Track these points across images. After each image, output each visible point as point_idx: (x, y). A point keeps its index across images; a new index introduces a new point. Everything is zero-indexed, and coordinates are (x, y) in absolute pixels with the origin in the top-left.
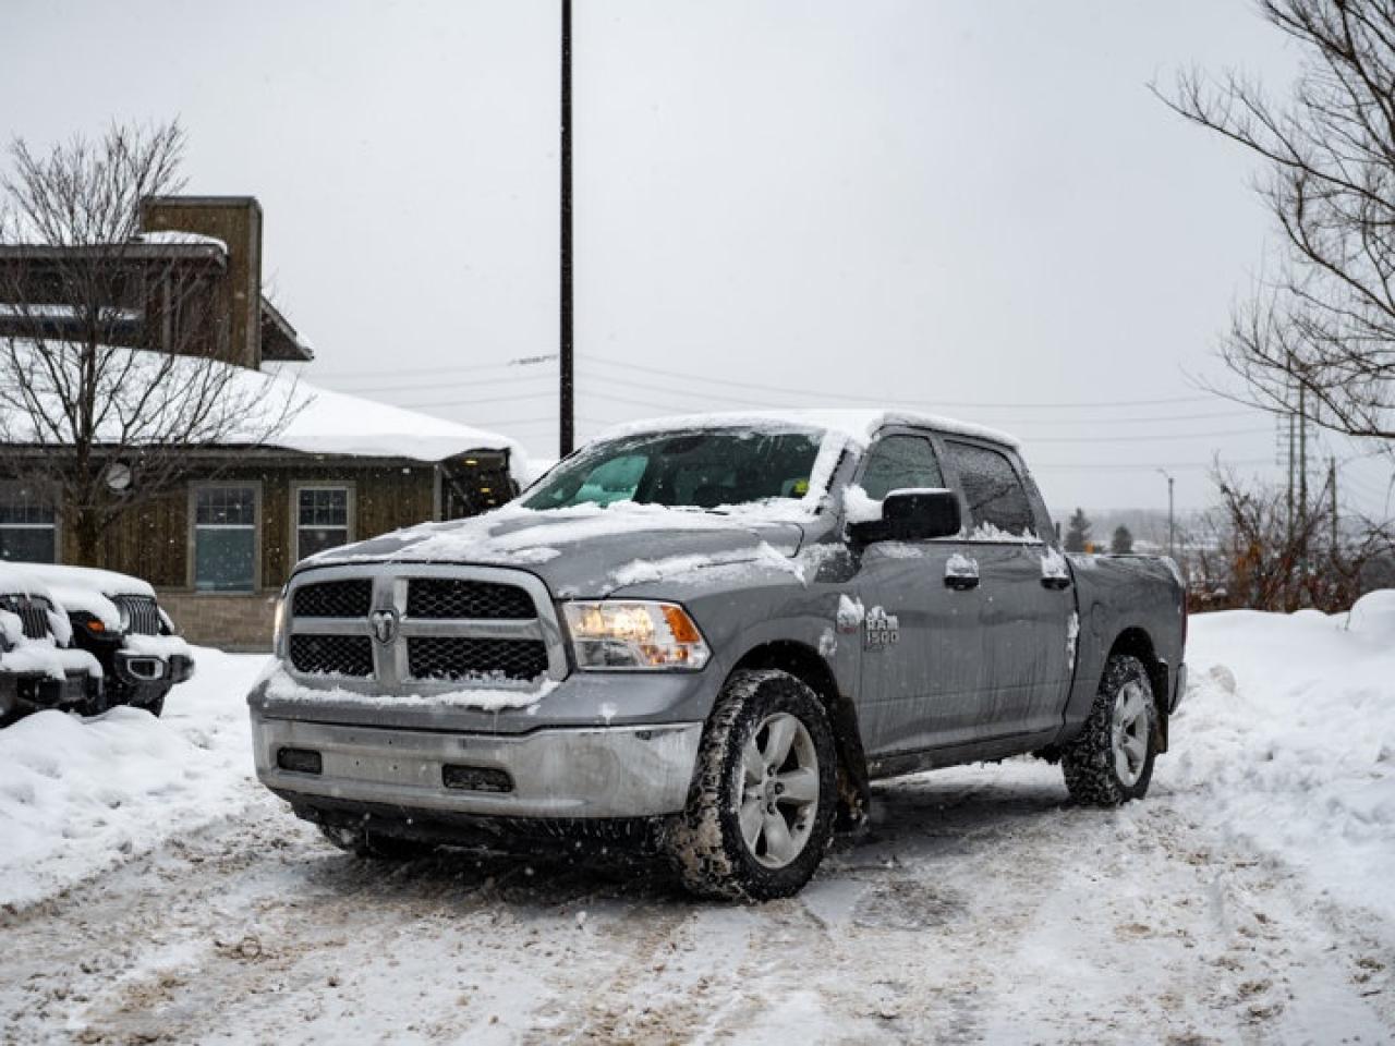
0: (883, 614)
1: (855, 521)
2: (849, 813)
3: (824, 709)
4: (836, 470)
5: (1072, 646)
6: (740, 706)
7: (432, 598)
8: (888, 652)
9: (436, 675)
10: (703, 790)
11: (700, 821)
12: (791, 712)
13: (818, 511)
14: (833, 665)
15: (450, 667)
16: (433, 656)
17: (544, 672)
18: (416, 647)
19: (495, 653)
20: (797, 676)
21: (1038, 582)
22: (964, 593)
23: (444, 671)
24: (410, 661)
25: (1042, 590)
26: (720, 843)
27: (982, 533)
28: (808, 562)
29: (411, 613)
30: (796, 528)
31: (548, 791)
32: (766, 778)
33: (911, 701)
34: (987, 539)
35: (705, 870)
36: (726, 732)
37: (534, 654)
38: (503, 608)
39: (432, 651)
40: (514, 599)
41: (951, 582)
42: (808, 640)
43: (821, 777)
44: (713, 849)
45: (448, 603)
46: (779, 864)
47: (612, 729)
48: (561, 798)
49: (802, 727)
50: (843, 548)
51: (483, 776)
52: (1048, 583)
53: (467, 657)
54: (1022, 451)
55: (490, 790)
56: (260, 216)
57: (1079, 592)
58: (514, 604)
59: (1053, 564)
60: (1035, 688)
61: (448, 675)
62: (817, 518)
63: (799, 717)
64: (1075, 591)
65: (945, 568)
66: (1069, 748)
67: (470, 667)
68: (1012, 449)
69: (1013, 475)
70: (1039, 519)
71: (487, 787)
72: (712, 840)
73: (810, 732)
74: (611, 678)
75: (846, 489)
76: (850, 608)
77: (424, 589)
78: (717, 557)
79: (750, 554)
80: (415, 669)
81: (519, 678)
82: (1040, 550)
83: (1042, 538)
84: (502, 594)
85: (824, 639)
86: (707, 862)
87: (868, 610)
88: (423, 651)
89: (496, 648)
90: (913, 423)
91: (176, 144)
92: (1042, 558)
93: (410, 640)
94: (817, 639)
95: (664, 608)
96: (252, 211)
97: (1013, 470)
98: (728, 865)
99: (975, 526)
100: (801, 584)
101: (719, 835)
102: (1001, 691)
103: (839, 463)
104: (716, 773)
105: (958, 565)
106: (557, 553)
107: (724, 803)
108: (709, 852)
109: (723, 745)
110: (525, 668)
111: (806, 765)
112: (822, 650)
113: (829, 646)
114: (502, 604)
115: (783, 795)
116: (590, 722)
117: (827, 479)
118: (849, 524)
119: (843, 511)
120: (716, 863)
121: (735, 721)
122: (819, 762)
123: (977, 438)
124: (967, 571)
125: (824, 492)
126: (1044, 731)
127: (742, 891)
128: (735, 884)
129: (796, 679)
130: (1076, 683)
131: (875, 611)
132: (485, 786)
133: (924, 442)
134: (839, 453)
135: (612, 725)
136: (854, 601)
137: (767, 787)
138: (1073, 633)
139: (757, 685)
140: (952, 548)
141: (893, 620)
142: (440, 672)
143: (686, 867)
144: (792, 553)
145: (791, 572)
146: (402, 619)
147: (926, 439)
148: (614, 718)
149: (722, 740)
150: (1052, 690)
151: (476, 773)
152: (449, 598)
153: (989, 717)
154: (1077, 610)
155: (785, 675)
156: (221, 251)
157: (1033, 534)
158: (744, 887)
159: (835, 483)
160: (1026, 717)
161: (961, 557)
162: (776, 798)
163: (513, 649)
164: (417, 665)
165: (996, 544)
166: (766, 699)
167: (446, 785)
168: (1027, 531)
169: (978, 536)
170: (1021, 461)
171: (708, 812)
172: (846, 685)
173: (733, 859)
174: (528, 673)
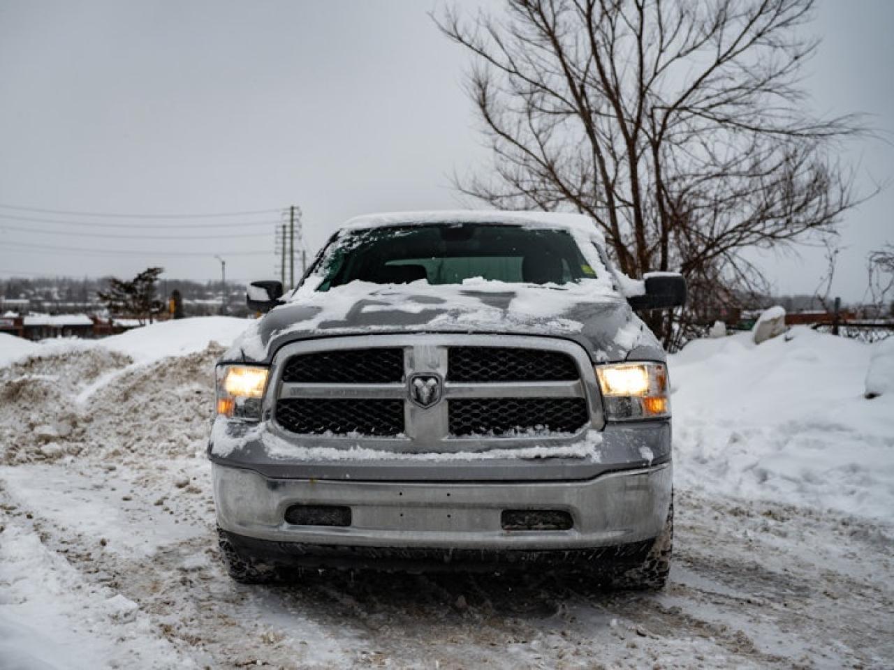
7: (477, 364)
9: (479, 432)
15: (495, 424)
16: (476, 416)
17: (586, 425)
18: (458, 408)
19: (540, 411)
23: (488, 428)
24: (450, 420)
29: (452, 377)
31: (607, 525)
37: (577, 410)
38: (548, 372)
39: (476, 411)
40: (560, 364)
45: (495, 368)
47: (652, 469)
48: (615, 530)
51: (539, 517)
53: (512, 415)
55: (545, 529)
58: (559, 368)
61: (491, 432)
67: (515, 424)
77: (466, 356)
80: (455, 428)
81: (562, 431)
84: (547, 359)
88: (466, 411)
89: (541, 407)
93: (451, 402)
110: (568, 422)
114: (547, 368)
116: (639, 465)
132: (541, 525)
142: (483, 429)
146: (445, 384)
151: (534, 515)
152: (494, 364)
163: (557, 407)
164: (458, 424)
167: (505, 528)
174: (569, 426)
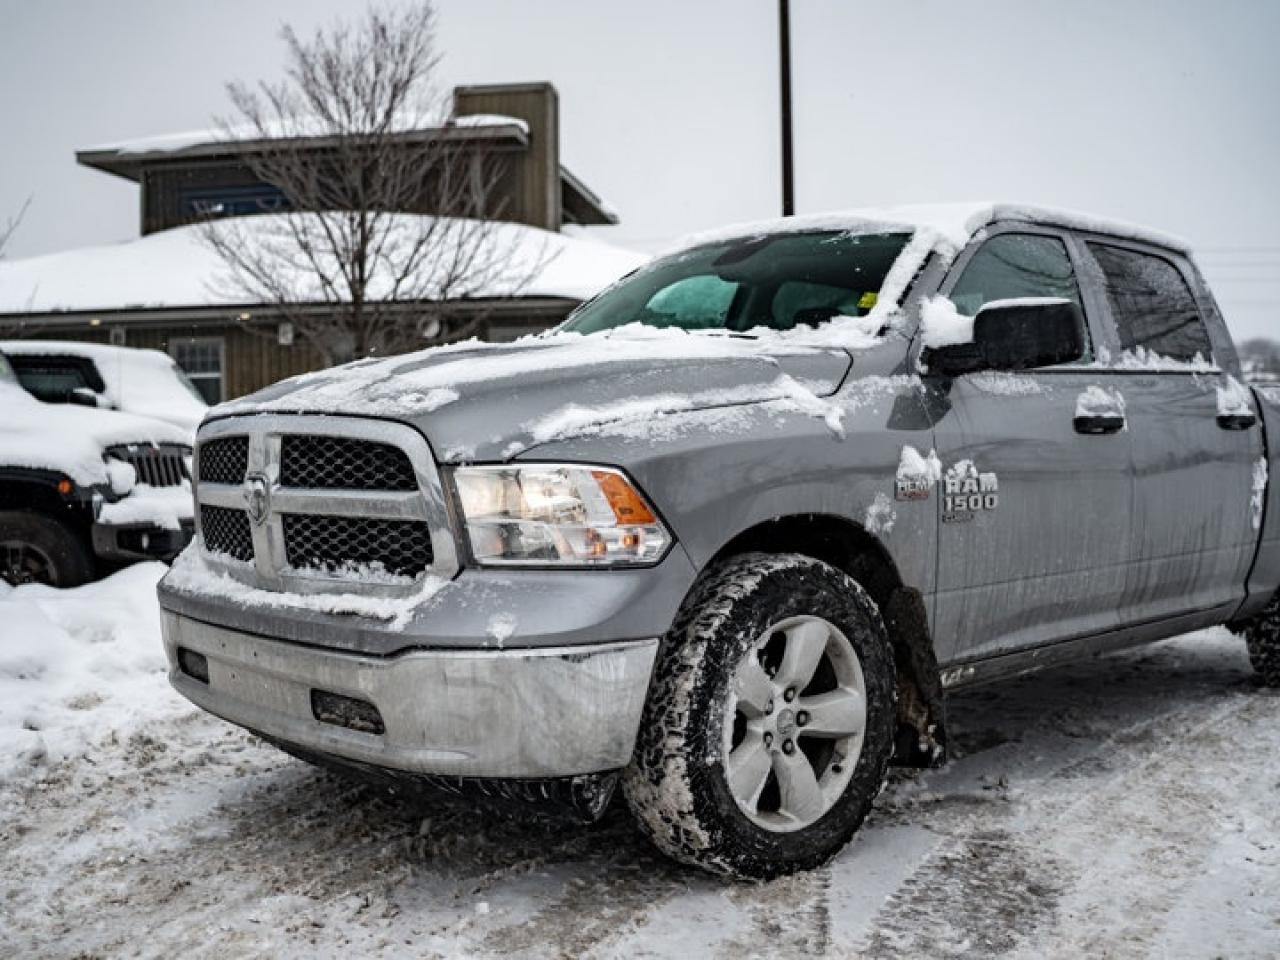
0: (974, 470)
1: (935, 345)
2: (916, 742)
3: (875, 606)
4: (916, 277)
5: (1258, 500)
6: (726, 612)
7: (305, 461)
8: (982, 520)
9: (313, 565)
10: (665, 731)
11: (662, 775)
12: (817, 614)
13: (882, 331)
14: (889, 545)
15: (328, 554)
16: (308, 540)
17: (428, 567)
18: (291, 526)
19: (372, 538)
20: (830, 563)
21: (1213, 422)
22: (1102, 438)
23: (321, 561)
24: (287, 544)
25: (1220, 431)
26: (691, 808)
27: (1134, 360)
28: (854, 403)
29: (285, 481)
30: (843, 354)
31: (423, 738)
32: (780, 705)
33: (1019, 584)
34: (1141, 367)
35: (676, 839)
36: (702, 649)
37: (417, 541)
38: (378, 476)
39: (307, 533)
40: (391, 463)
41: (1082, 425)
42: (846, 512)
43: (869, 702)
44: (681, 814)
45: (321, 468)
46: (795, 824)
47: (508, 654)
48: (442, 750)
49: (838, 632)
50: (916, 380)
51: (354, 708)
52: (1225, 422)
53: (343, 542)
54: (1197, 257)
55: (364, 729)
56: (556, 99)
57: (1269, 430)
58: (392, 470)
59: (1233, 398)
60: (1206, 554)
61: (324, 566)
62: (879, 341)
63: (832, 620)
64: (1264, 431)
65: (1075, 408)
66: (1256, 620)
67: (346, 556)
68: (1183, 254)
69: (1182, 287)
70: (1217, 342)
71: (360, 724)
72: (678, 802)
73: (852, 641)
74: (518, 576)
75: (925, 301)
76: (918, 465)
77: (296, 449)
78: (701, 398)
79: (759, 392)
80: (292, 556)
81: (401, 574)
82: (1217, 379)
83: (1219, 364)
84: (377, 456)
85: (873, 510)
86: (676, 828)
87: (947, 465)
88: (298, 532)
89: (374, 532)
90: (1040, 219)
91: (430, 22)
92: (1220, 390)
93: (285, 516)
94: (862, 511)
95: (596, 474)
96: (549, 95)
97: (1183, 280)
98: (704, 836)
99: (1124, 348)
100: (836, 434)
101: (688, 797)
102: (1156, 563)
103: (922, 268)
104: (683, 708)
105: (1095, 401)
106: (455, 396)
107: (697, 749)
108: (675, 817)
109: (696, 669)
110: (406, 561)
111: (848, 683)
112: (870, 525)
113: (882, 518)
114: (378, 470)
115: (808, 727)
116: (476, 643)
117: (903, 288)
118: (927, 348)
119: (918, 331)
120: (687, 833)
121: (717, 632)
122: (866, 681)
123: (1133, 239)
124: (1109, 409)
125: (895, 307)
126: (1219, 606)
127: (730, 870)
128: (717, 860)
129: (826, 567)
130: (1264, 544)
131: (961, 467)
133: (1054, 242)
134: (924, 255)
135: (505, 648)
136: (924, 454)
137: (781, 716)
138: (1260, 484)
139: (758, 579)
140: (1087, 378)
141: (990, 479)
142: (316, 561)
143: (654, 832)
144: (828, 387)
145: (821, 417)
146: (273, 489)
147: (1059, 239)
148: (510, 638)
149: (695, 661)
150: (1232, 554)
151: (348, 704)
152: (321, 461)
153: (1138, 596)
154: (1266, 455)
155: (810, 561)
156: (521, 130)
157: (1208, 359)
158: (732, 864)
159: (912, 293)
160: (1191, 592)
161: (1099, 392)
162: (797, 731)
163: (393, 534)
164: (293, 550)
165: (1154, 373)
166: (773, 599)
167: (317, 717)
168: (1199, 355)
169: (1129, 362)
170: (1195, 269)
171: (672, 764)
172: (912, 570)
173: (710, 828)
174: (410, 567)
